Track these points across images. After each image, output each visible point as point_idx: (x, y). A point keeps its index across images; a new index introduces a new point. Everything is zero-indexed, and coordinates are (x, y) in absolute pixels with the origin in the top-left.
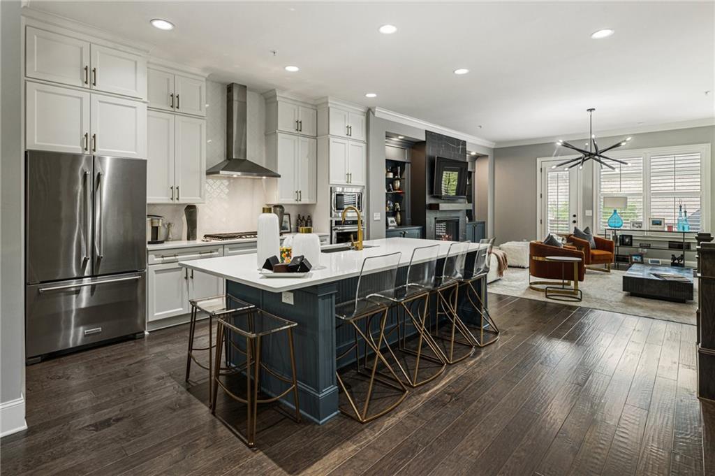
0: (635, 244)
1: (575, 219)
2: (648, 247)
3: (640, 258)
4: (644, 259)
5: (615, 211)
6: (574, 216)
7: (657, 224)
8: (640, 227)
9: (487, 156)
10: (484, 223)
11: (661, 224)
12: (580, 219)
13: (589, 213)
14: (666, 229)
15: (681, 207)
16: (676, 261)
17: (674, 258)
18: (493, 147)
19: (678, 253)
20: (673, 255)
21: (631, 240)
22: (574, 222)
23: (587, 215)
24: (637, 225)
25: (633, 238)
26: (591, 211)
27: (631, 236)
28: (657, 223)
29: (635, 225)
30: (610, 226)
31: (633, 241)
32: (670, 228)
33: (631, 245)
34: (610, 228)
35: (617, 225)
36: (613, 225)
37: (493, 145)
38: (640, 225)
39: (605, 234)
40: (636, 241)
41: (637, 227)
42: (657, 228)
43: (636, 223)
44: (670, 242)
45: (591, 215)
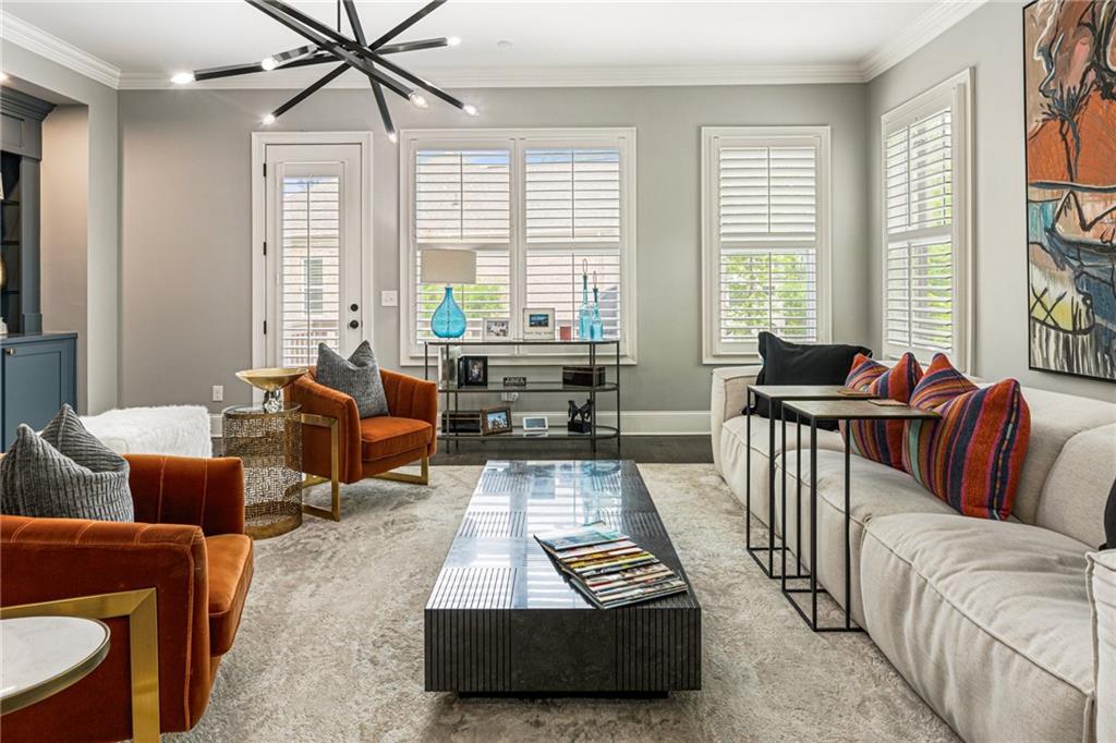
0: (495, 378)
1: (354, 316)
2: (521, 385)
3: (503, 415)
4: (514, 415)
5: (448, 290)
6: (354, 308)
7: (540, 324)
8: (505, 333)
9: (85, 106)
10: (74, 338)
11: (546, 325)
12: (367, 315)
13: (389, 298)
14: (558, 338)
15: (585, 278)
16: (578, 417)
17: (573, 410)
18: (115, 85)
19: (580, 397)
20: (571, 402)
21: (485, 367)
22: (354, 325)
23: (384, 304)
24: (496, 329)
25: (490, 363)
26: (395, 292)
27: (484, 359)
28: (540, 321)
29: (494, 328)
30: (436, 333)
31: (489, 370)
32: (565, 331)
33: (485, 383)
34: (436, 339)
35: (453, 331)
36: (444, 331)
37: (113, 79)
38: (504, 328)
39: (426, 357)
40: (495, 370)
41: (498, 335)
42: (540, 334)
43: (496, 323)
44: (565, 368)
45: (395, 303)
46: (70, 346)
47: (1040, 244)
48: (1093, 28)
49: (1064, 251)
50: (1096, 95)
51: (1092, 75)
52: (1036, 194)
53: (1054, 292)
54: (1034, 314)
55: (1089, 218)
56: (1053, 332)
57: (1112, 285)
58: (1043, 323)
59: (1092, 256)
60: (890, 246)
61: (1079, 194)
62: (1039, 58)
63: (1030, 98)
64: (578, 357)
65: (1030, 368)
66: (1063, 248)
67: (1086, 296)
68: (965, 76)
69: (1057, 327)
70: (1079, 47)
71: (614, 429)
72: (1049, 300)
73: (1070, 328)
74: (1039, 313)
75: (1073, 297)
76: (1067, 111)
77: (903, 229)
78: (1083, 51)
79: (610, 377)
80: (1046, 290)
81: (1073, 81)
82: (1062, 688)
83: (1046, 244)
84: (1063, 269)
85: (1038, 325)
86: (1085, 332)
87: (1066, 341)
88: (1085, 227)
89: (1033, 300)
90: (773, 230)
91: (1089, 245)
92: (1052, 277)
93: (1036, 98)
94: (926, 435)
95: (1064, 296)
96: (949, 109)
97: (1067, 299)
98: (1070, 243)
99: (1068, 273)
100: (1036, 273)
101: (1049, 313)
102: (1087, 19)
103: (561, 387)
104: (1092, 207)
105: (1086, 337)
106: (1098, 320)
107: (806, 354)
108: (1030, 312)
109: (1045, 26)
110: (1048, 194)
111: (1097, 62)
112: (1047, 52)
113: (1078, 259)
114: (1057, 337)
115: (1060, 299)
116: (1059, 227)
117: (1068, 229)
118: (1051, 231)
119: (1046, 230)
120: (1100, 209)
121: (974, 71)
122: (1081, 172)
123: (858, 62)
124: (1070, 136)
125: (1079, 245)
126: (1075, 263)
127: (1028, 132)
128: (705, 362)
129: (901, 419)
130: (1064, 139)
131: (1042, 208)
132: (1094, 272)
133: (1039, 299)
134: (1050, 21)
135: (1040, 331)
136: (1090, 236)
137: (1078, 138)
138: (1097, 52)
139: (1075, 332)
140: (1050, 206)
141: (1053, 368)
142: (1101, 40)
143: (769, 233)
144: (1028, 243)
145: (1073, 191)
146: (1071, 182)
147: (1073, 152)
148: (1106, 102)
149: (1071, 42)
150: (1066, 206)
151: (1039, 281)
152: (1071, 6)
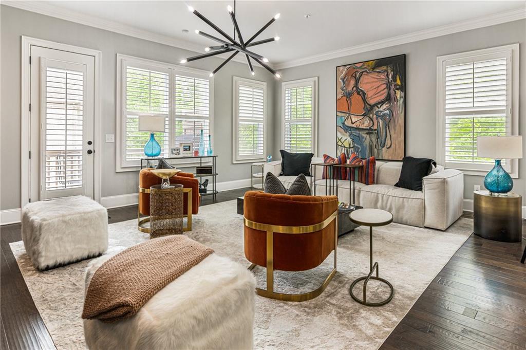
5: (152, 135)
6: (90, 143)
7: (187, 150)
11: (190, 150)
12: (97, 147)
13: (110, 138)
14: (193, 156)
15: (202, 131)
16: (202, 187)
17: (200, 184)
22: (90, 152)
23: (107, 141)
26: (113, 135)
28: (188, 148)
29: (174, 152)
32: (196, 152)
34: (146, 157)
35: (154, 153)
38: (178, 151)
41: (175, 154)
42: (187, 154)
43: (175, 150)
44: (197, 167)
45: (113, 141)
47: (340, 126)
48: (355, 78)
49: (347, 129)
50: (356, 94)
51: (355, 88)
52: (339, 114)
53: (344, 138)
55: (353, 121)
56: (343, 148)
57: (359, 137)
58: (341, 146)
59: (354, 130)
60: (286, 124)
61: (351, 116)
62: (341, 81)
63: (338, 90)
65: (337, 157)
67: (353, 139)
69: (345, 147)
70: (351, 81)
71: (211, 190)
72: (342, 140)
73: (348, 147)
74: (340, 143)
75: (349, 139)
76: (348, 95)
78: (353, 82)
80: (342, 138)
81: (350, 89)
82: (419, 200)
83: (342, 126)
85: (339, 147)
86: (352, 148)
87: (347, 150)
88: (352, 123)
89: (338, 140)
91: (353, 127)
92: (344, 135)
93: (339, 90)
94: (360, 170)
95: (346, 139)
96: (310, 87)
97: (348, 140)
98: (348, 127)
99: (348, 134)
100: (339, 134)
101: (342, 144)
102: (354, 75)
103: (195, 175)
104: (354, 119)
105: (352, 149)
106: (355, 145)
108: (337, 143)
109: (342, 73)
110: (343, 114)
111: (356, 85)
112: (343, 81)
114: (345, 149)
116: (346, 123)
117: (348, 123)
118: (343, 124)
120: (356, 120)
121: (318, 78)
122: (351, 110)
124: (349, 101)
125: (351, 127)
126: (350, 132)
127: (337, 98)
128: (234, 163)
130: (347, 102)
131: (341, 118)
132: (355, 134)
133: (340, 140)
134: (344, 73)
136: (353, 126)
137: (351, 103)
138: (356, 84)
139: (349, 148)
140: (343, 117)
142: (357, 81)
143: (253, 117)
144: (337, 126)
145: (349, 114)
146: (349, 112)
147: (350, 106)
148: (358, 96)
149: (349, 79)
150: (347, 118)
151: (340, 136)
152: (350, 71)
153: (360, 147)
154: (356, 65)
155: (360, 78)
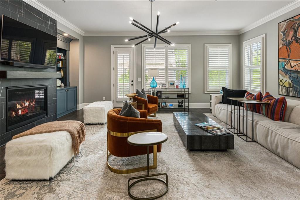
0: (163, 96)
1: (132, 83)
2: (168, 97)
3: (165, 104)
4: (167, 103)
5: (154, 78)
6: (132, 81)
7: (172, 85)
8: (165, 87)
10: (76, 87)
11: (173, 85)
12: (135, 83)
13: (139, 79)
14: (176, 88)
15: (181, 75)
16: (180, 104)
17: (179, 102)
19: (180, 100)
20: (178, 101)
21: (161, 94)
22: (132, 85)
23: (138, 80)
25: (162, 93)
26: (141, 78)
27: (161, 92)
28: (172, 84)
29: (163, 86)
30: (151, 87)
31: (162, 94)
32: (177, 86)
33: (161, 97)
34: (151, 88)
36: (153, 86)
37: (83, 34)
39: (149, 91)
40: (163, 94)
41: (164, 87)
42: (172, 87)
43: (164, 85)
44: (177, 94)
45: (141, 80)
46: (76, 89)
47: (282, 70)
48: (294, 29)
49: (287, 72)
50: (294, 42)
51: (293, 38)
52: (280, 60)
53: (285, 79)
54: (280, 84)
55: (293, 65)
56: (284, 87)
57: (298, 78)
58: (282, 86)
59: (293, 73)
60: (245, 69)
61: (290, 61)
62: (282, 34)
63: (279, 41)
64: (179, 92)
65: (279, 94)
66: (287, 71)
68: (264, 35)
69: (285, 86)
70: (291, 32)
71: (187, 107)
72: (283, 81)
73: (288, 87)
74: (281, 84)
76: (288, 45)
77: (248, 66)
78: (292, 33)
79: (187, 96)
80: (283, 79)
81: (289, 39)
83: (283, 70)
84: (287, 75)
85: (281, 86)
86: (291, 88)
87: (287, 89)
88: (292, 67)
89: (280, 81)
90: (220, 65)
92: (284, 77)
93: (281, 41)
94: (267, 107)
95: (287, 81)
96: (260, 42)
97: (288, 81)
98: (288, 70)
99: (288, 76)
100: (280, 76)
101: (283, 84)
102: (293, 27)
103: (176, 98)
104: (293, 64)
106: (294, 85)
107: (233, 92)
108: (279, 83)
109: (283, 27)
110: (283, 60)
111: (295, 35)
112: (284, 33)
113: (290, 73)
114: (285, 88)
115: (286, 81)
116: (286, 67)
117: (288, 67)
118: (284, 68)
119: (283, 67)
120: (295, 64)
121: (266, 34)
122: (291, 56)
123: (237, 31)
124: (288, 49)
125: (290, 71)
126: (289, 74)
127: (279, 48)
128: (205, 93)
129: (260, 104)
130: (287, 50)
131: (282, 63)
132: (294, 76)
133: (281, 81)
134: (284, 26)
135: (281, 87)
136: (293, 69)
137: (290, 50)
138: (295, 34)
139: (289, 87)
140: (284, 63)
141: (284, 94)
142: (295, 32)
143: (219, 66)
144: (279, 70)
145: (289, 60)
146: (289, 58)
147: (289, 53)
148: (297, 43)
149: (289, 31)
150: (287, 63)
151: (281, 77)
152: (289, 24)
153: (298, 87)
154: (294, 18)
155: (298, 28)
